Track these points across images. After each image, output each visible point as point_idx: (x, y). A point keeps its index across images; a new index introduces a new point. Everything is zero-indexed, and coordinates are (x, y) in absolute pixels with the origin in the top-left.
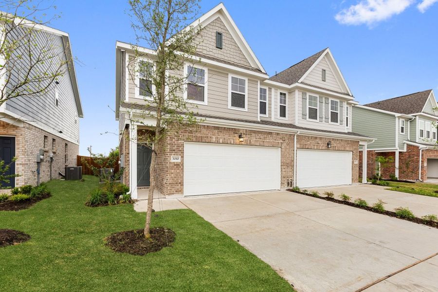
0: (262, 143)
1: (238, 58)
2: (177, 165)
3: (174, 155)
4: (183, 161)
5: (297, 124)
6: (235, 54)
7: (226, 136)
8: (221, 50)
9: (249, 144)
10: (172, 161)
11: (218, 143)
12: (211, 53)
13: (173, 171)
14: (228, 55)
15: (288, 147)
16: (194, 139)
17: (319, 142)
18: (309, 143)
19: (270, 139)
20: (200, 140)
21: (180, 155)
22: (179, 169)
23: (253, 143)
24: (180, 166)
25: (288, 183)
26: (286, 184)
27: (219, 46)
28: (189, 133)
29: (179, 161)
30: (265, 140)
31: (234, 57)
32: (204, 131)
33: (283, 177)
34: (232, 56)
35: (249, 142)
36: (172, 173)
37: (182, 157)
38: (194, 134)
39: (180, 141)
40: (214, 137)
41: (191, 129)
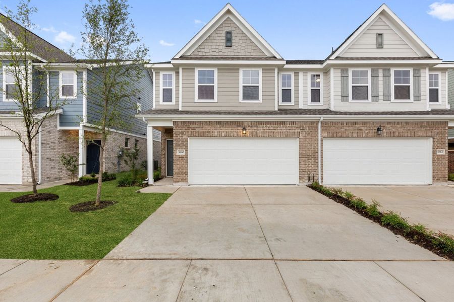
0: (271, 134)
1: (249, 51)
2: (182, 157)
3: (179, 149)
4: (187, 154)
5: (332, 109)
6: (246, 47)
7: (229, 130)
8: (231, 48)
9: (255, 136)
10: (178, 154)
11: (220, 136)
12: (220, 54)
13: (178, 162)
14: (239, 51)
15: (308, 137)
16: (197, 135)
18: (342, 130)
19: (283, 129)
20: (202, 135)
21: (184, 149)
22: (184, 161)
23: (260, 134)
24: (185, 159)
25: (309, 178)
26: (306, 178)
27: (229, 44)
28: (192, 129)
29: (184, 154)
30: (276, 131)
31: (246, 50)
32: (206, 126)
33: (302, 171)
34: (243, 51)
35: (255, 134)
37: (187, 151)
38: (197, 130)
39: (184, 137)
40: (216, 131)
41: (194, 126)
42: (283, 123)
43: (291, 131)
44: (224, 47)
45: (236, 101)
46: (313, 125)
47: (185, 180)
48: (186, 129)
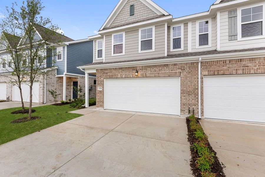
0: (157, 75)
1: (146, 15)
2: (101, 92)
3: (99, 86)
4: (103, 89)
5: (219, 49)
6: (143, 13)
7: (127, 73)
8: (134, 16)
9: (145, 77)
10: (99, 89)
11: (122, 78)
14: (139, 16)
15: (189, 75)
16: (108, 77)
17: (249, 65)
18: (225, 68)
19: (166, 71)
20: (111, 77)
22: (101, 94)
23: (148, 75)
24: (102, 92)
25: (189, 111)
26: (187, 111)
27: (132, 14)
28: (106, 74)
29: (101, 89)
30: (161, 72)
31: (143, 15)
32: (114, 71)
33: (183, 104)
34: (141, 16)
35: (144, 75)
36: (98, 96)
37: (103, 87)
38: (108, 74)
39: (102, 79)
40: (119, 74)
41: (107, 71)
42: (166, 65)
43: (173, 71)
44: (129, 16)
45: (136, 52)
46: (194, 65)
47: (102, 106)
48: (102, 74)
